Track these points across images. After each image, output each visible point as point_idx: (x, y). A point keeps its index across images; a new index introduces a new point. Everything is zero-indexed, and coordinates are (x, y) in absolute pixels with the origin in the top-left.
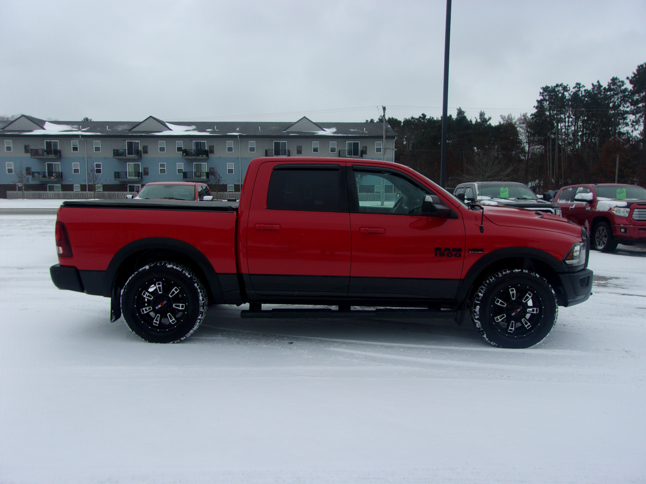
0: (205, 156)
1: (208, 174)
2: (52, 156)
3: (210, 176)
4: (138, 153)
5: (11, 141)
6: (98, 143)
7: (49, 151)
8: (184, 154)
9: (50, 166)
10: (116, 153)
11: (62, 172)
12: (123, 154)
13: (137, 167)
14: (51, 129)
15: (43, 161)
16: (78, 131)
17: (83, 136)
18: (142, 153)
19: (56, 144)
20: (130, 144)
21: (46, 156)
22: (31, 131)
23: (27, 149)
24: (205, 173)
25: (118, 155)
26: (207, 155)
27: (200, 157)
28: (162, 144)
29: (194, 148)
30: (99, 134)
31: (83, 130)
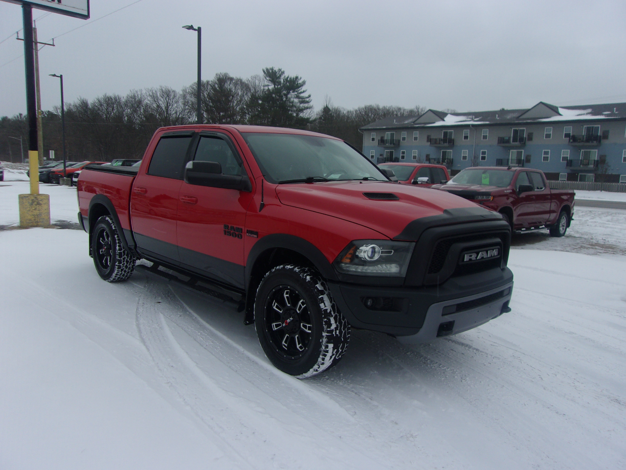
0: (595, 142)
1: (597, 163)
2: (446, 145)
3: (599, 165)
4: (522, 140)
5: (418, 132)
6: (486, 132)
7: (445, 141)
8: (571, 141)
9: (444, 153)
10: (502, 141)
11: (452, 159)
12: (508, 141)
13: (519, 154)
14: (450, 120)
15: (440, 148)
16: (470, 121)
17: (473, 126)
18: (526, 139)
19: (451, 133)
20: (516, 132)
21: (442, 145)
22: (434, 123)
23: (429, 139)
24: (593, 162)
25: (503, 143)
26: (600, 142)
27: (590, 144)
28: (550, 130)
29: (584, 133)
30: (487, 123)
31: (476, 119)
